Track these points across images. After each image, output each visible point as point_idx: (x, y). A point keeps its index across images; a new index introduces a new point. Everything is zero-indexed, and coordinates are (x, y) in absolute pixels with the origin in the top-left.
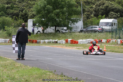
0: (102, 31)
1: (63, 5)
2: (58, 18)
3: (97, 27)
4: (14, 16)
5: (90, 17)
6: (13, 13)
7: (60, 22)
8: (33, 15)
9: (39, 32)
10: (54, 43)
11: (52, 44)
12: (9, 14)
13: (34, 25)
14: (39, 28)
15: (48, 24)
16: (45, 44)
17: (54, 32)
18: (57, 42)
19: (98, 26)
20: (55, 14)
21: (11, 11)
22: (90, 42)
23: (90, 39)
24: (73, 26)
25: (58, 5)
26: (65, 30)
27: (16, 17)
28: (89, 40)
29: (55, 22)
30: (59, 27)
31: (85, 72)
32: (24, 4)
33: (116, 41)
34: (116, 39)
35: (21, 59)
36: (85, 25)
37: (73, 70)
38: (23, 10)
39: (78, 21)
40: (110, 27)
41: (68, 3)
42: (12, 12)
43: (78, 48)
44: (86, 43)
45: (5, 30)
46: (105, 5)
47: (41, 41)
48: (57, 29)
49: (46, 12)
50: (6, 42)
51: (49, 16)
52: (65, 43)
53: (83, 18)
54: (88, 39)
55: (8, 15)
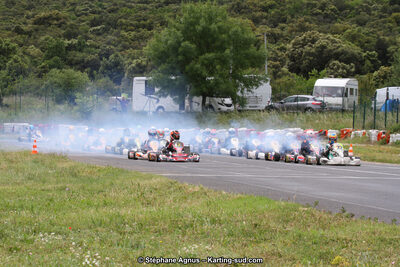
0: (323, 107)
1: (223, 42)
2: (211, 74)
3: (308, 99)
4: (85, 67)
6: (83, 61)
9: (161, 110)
12: (73, 62)
14: (161, 99)
17: (200, 110)
19: (310, 97)
20: (203, 64)
21: (79, 55)
23: (295, 129)
25: (209, 40)
26: (228, 105)
27: (92, 72)
29: (203, 85)
30: (212, 97)
32: (110, 37)
33: (364, 134)
34: (363, 128)
38: (109, 55)
40: (341, 99)
41: (234, 37)
42: (80, 59)
45: (75, 104)
46: (317, 44)
48: (207, 102)
49: (180, 58)
51: (187, 68)
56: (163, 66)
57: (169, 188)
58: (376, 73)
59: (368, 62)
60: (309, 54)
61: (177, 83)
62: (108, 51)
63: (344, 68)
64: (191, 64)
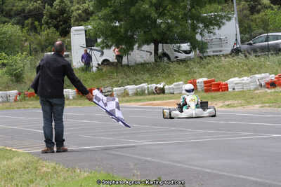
4: (26, 18)
5: (259, 6)
6: (23, 11)
7: (168, 29)
8: (86, 11)
10: (154, 93)
11: (148, 97)
12: (12, 13)
13: (90, 42)
14: (105, 51)
15: (132, 37)
16: (127, 98)
17: (153, 60)
18: (162, 91)
22: (263, 83)
23: (263, 75)
24: (207, 37)
26: (186, 52)
27: (33, 23)
28: (262, 79)
29: (153, 31)
30: (167, 43)
31: (251, 178)
35: (55, 149)
36: (246, 31)
37: (215, 171)
38: (53, 1)
39: (224, 21)
42: (19, 8)
43: (227, 103)
44: (252, 87)
47: (115, 89)
48: (160, 51)
50: (8, 101)
51: (133, 10)
53: (240, 11)
54: (258, 76)
55: (10, 17)
56: (104, 11)
64: (137, 5)
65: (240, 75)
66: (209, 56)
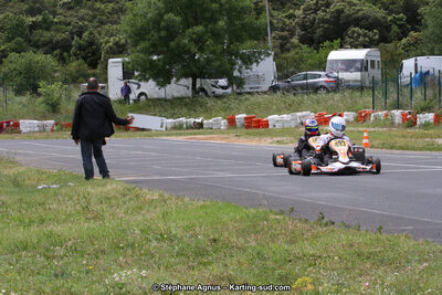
0: (338, 85)
2: (201, 50)
3: (320, 76)
6: (51, 42)
8: (117, 44)
9: (143, 97)
10: (192, 128)
11: (186, 131)
13: (127, 75)
14: (142, 83)
15: (170, 71)
17: (190, 94)
18: (200, 126)
19: (322, 73)
20: (191, 40)
21: (47, 35)
23: (304, 113)
24: (246, 73)
26: (223, 88)
27: (62, 54)
28: (303, 116)
30: (204, 78)
32: (83, 12)
33: (386, 115)
36: (283, 72)
38: (82, 32)
40: (359, 73)
41: (227, 6)
42: (48, 39)
44: (293, 125)
45: (39, 95)
46: (332, 8)
48: (198, 86)
49: (163, 33)
50: (44, 131)
51: (172, 44)
52: (228, 128)
54: (299, 114)
56: (143, 45)
57: (124, 195)
58: (404, 41)
59: (395, 28)
60: (323, 21)
61: (161, 63)
62: (81, 27)
63: (365, 35)
64: (177, 40)
65: (279, 112)
66: (249, 93)
